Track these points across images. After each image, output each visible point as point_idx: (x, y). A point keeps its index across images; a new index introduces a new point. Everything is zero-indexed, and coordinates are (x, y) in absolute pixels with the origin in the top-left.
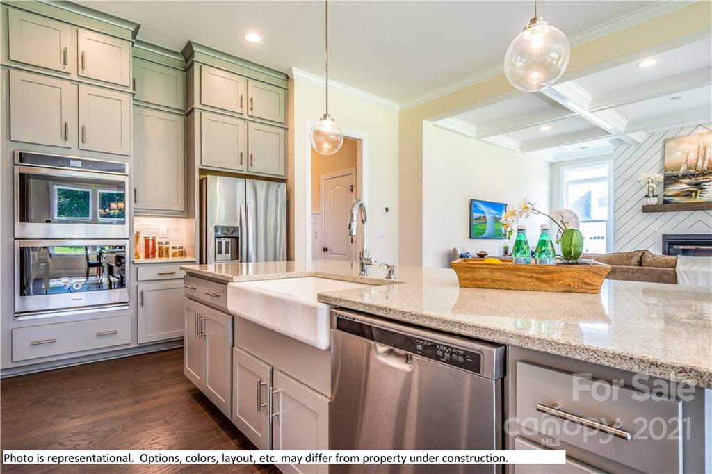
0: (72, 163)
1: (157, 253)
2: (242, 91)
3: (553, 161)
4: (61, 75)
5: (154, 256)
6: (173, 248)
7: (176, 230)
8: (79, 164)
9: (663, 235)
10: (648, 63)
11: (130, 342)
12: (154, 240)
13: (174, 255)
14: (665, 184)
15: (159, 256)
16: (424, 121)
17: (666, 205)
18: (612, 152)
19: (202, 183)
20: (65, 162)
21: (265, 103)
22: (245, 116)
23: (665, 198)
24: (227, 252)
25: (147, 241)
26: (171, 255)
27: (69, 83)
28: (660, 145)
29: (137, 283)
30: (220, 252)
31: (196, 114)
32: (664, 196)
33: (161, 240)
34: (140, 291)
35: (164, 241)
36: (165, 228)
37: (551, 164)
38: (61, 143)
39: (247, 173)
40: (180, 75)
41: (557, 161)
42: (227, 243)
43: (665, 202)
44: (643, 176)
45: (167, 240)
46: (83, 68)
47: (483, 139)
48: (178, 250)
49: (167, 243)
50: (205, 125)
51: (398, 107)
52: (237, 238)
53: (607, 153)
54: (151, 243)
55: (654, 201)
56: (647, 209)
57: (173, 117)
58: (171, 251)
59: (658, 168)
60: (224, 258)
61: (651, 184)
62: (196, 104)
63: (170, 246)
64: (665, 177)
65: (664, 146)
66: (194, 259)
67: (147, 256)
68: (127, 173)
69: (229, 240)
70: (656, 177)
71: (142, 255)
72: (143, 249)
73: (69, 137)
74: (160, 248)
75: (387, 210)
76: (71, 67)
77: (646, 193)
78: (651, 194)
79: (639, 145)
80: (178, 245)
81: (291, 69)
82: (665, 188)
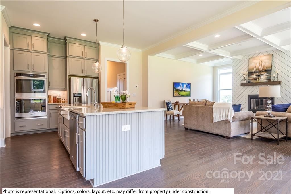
0: (30, 75)
1: (57, 101)
2: (83, 50)
3: (214, 66)
4: (27, 50)
5: (56, 102)
6: (62, 100)
7: (64, 94)
8: (32, 75)
9: (249, 95)
10: (217, 36)
11: (47, 127)
12: (56, 97)
13: (62, 102)
14: (248, 76)
15: (58, 102)
16: (148, 56)
17: (249, 84)
18: (232, 63)
19: (70, 80)
20: (28, 75)
21: (90, 53)
22: (84, 58)
23: (249, 81)
24: (78, 101)
25: (54, 97)
26: (61, 102)
27: (29, 53)
28: (247, 60)
29: (49, 110)
30: (76, 101)
31: (68, 58)
32: (248, 80)
33: (58, 98)
34: (50, 113)
35: (59, 98)
36: (60, 94)
37: (214, 67)
38: (27, 70)
39: (85, 76)
40: (63, 46)
41: (215, 66)
42: (78, 98)
43: (248, 82)
44: (241, 72)
45: (60, 97)
46: (33, 48)
47: (179, 60)
48: (63, 101)
49: (60, 98)
50: (71, 62)
51: (141, 51)
52: (81, 97)
53: (230, 63)
54: (55, 98)
55: (245, 82)
56: (242, 85)
57: (61, 59)
58: (61, 101)
59: (247, 69)
60: (77, 103)
61: (244, 75)
62: (68, 55)
63: (61, 99)
64: (249, 73)
65: (249, 61)
66: (67, 103)
67: (54, 102)
68: (46, 77)
69: (79, 97)
70: (245, 73)
71: (52, 102)
72: (53, 100)
73: (29, 68)
74: (58, 100)
75: (137, 87)
76: (30, 48)
77: (242, 79)
78: (244, 80)
79: (241, 60)
80: (63, 99)
81: (99, 42)
82: (248, 77)
